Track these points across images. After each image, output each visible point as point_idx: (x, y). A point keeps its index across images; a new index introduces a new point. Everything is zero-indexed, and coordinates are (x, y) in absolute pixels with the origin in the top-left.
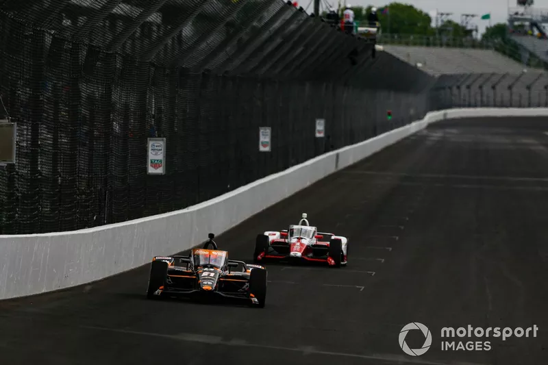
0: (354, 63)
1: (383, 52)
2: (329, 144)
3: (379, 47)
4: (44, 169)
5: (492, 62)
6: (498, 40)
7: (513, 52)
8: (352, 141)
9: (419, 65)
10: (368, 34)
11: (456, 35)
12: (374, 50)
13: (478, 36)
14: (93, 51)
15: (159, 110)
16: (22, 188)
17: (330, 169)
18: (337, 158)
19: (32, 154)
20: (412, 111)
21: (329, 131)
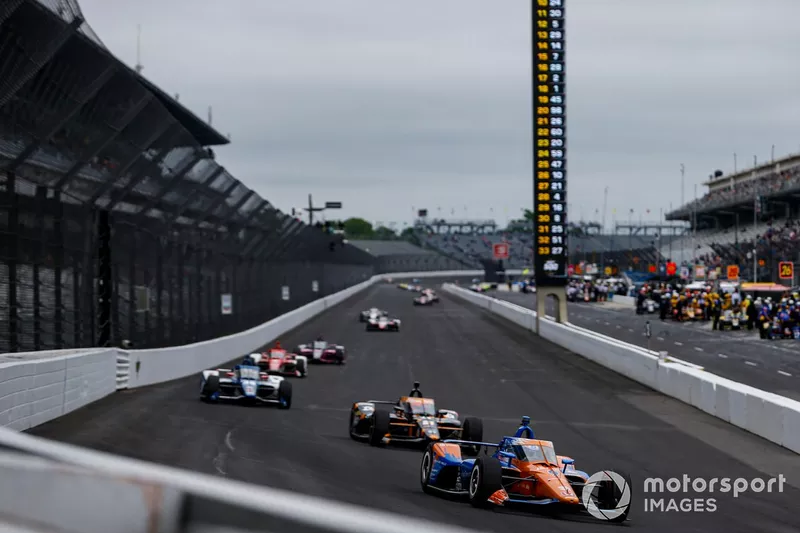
0: (332, 249)
1: (348, 245)
2: (320, 295)
3: (345, 241)
4: (166, 313)
5: (407, 248)
6: (409, 236)
7: (417, 242)
8: (333, 292)
9: (367, 250)
10: (339, 235)
11: (386, 234)
12: (343, 244)
13: (399, 234)
14: (190, 248)
15: (227, 279)
16: (153, 324)
17: (322, 308)
18: (325, 302)
19: (158, 305)
20: (364, 276)
21: (320, 287)
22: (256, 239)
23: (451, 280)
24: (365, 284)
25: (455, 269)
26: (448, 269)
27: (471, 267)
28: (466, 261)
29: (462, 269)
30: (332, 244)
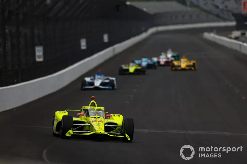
0: (118, 10)
3: (128, 3)
9: (145, 9)
14: (10, 12)
17: (112, 54)
18: (114, 50)
20: (143, 29)
21: (109, 38)
22: (60, 4)
23: (210, 30)
25: (213, 21)
26: (208, 21)
27: (225, 20)
28: (222, 15)
29: (218, 21)
30: (118, 6)
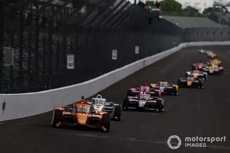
0: (150, 23)
1: (163, 19)
3: (161, 17)
4: (25, 67)
5: (207, 23)
6: (209, 14)
7: (215, 18)
8: (150, 55)
9: (177, 24)
10: (156, 12)
11: (192, 12)
12: (159, 18)
13: (201, 12)
14: (44, 19)
15: (71, 43)
16: (16, 75)
17: (142, 67)
19: (20, 61)
20: (174, 43)
21: (141, 50)
22: (94, 14)
24: (174, 50)
30: (151, 19)
